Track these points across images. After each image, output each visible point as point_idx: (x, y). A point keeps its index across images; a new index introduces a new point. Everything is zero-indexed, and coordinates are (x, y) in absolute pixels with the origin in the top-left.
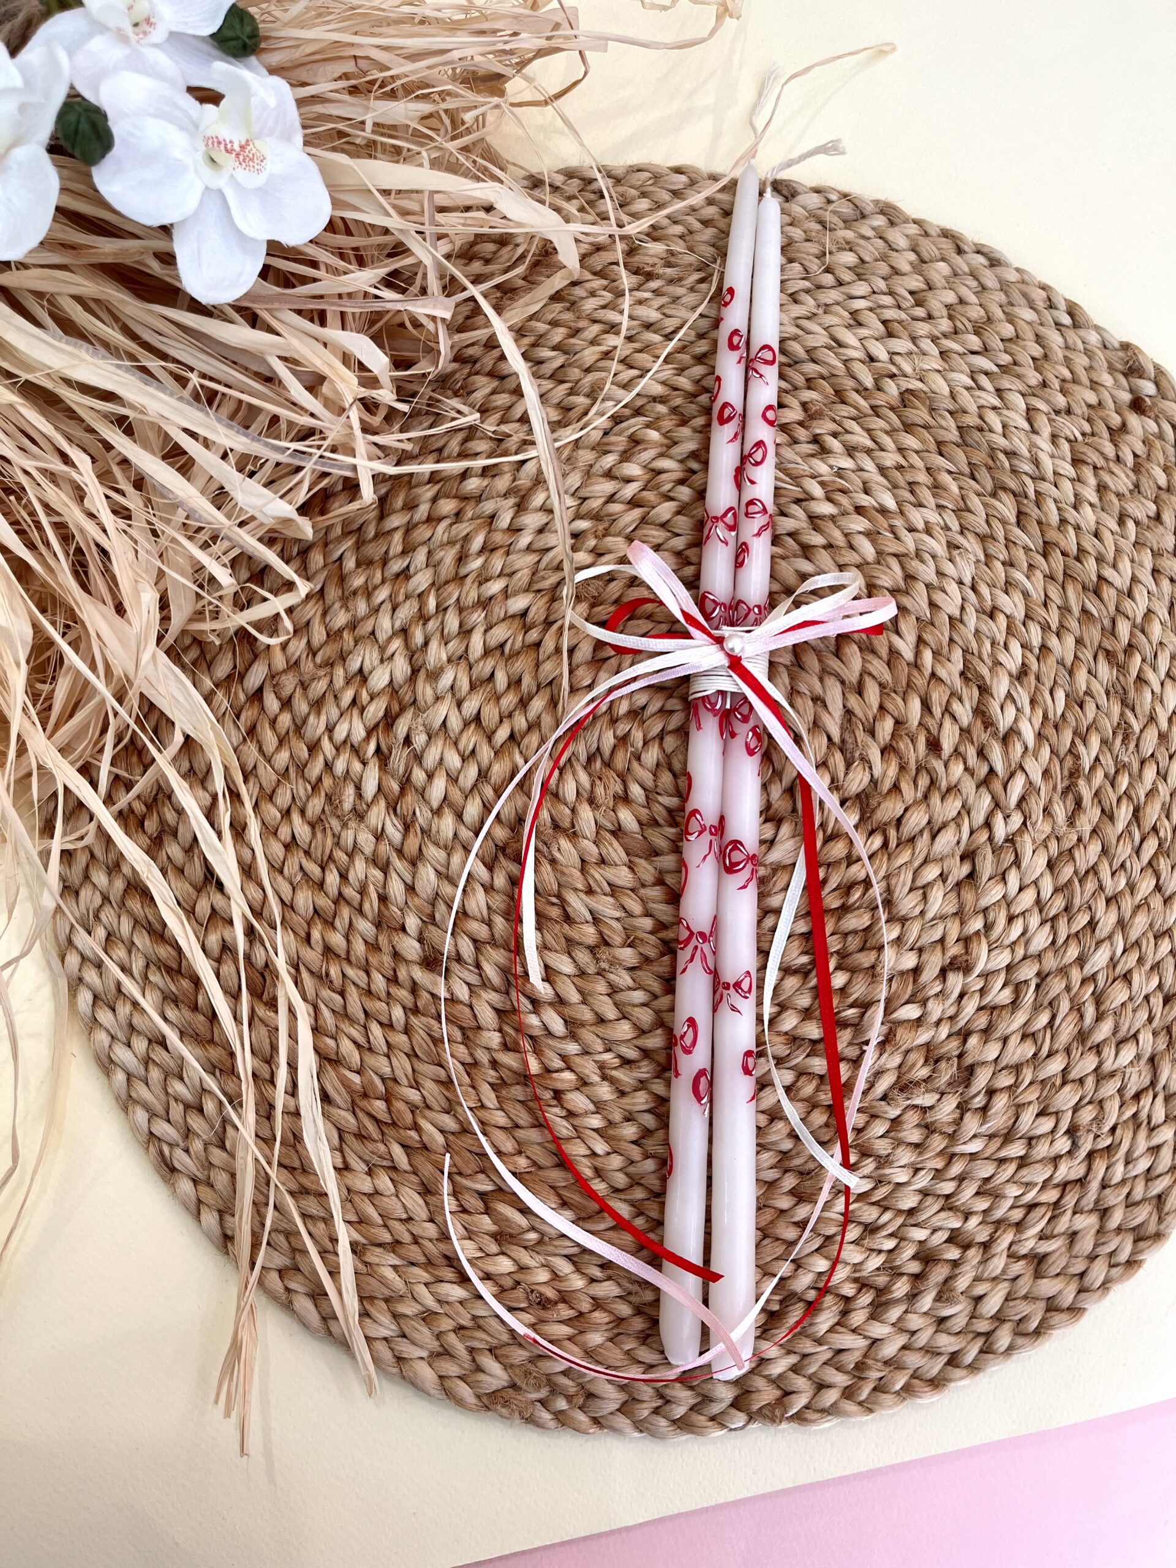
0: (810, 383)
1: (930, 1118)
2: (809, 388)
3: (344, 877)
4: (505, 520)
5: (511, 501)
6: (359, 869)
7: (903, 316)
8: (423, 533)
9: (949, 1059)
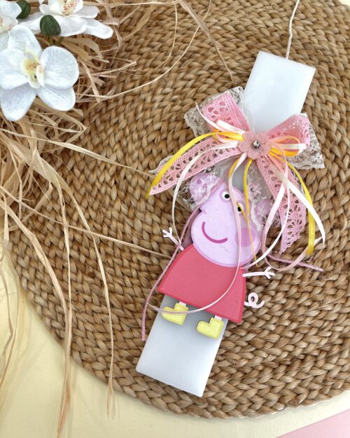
0: (247, 38)
1: (337, 284)
2: (248, 40)
3: (109, 227)
4: (149, 100)
5: (150, 93)
6: (114, 224)
7: (276, 11)
8: (122, 108)
9: (340, 261)
